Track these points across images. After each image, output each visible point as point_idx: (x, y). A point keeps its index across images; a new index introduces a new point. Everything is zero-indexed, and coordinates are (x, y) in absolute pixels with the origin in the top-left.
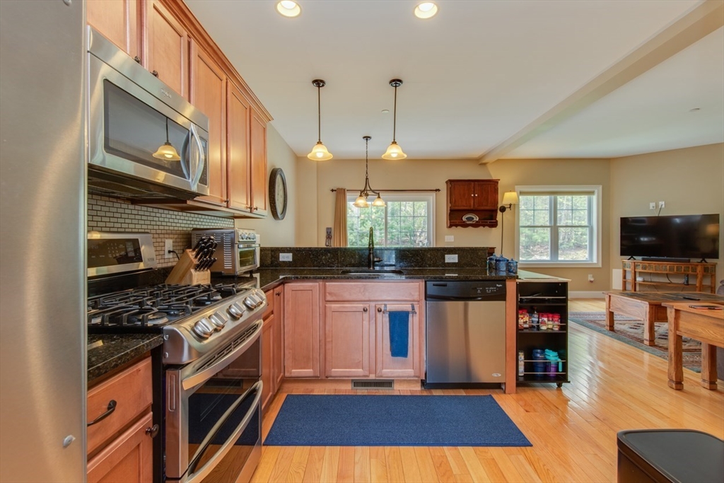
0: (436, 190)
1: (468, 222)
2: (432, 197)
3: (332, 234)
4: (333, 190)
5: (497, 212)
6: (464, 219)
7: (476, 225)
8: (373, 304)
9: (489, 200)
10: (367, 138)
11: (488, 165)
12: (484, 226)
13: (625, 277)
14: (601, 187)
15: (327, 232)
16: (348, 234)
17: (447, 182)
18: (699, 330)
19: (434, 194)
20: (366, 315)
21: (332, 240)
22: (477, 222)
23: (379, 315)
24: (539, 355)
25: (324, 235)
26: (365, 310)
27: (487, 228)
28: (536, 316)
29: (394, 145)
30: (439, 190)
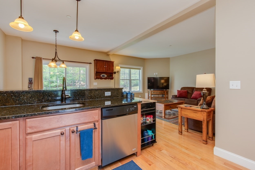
0: (90, 63)
1: (103, 77)
2: (88, 66)
3: (33, 81)
4: (33, 58)
5: (113, 74)
6: (101, 76)
7: (105, 79)
8: (68, 128)
9: (111, 69)
10: (56, 31)
11: (110, 55)
12: (108, 79)
13: (148, 96)
14: (142, 67)
15: (29, 80)
16: (44, 82)
17: (94, 60)
18: (188, 114)
19: (89, 65)
20: (63, 138)
21: (33, 85)
22: (106, 77)
23: (73, 136)
24: (146, 134)
25: (27, 82)
26: (62, 134)
27: (109, 80)
28: (145, 117)
29: (77, 32)
30: (91, 63)
